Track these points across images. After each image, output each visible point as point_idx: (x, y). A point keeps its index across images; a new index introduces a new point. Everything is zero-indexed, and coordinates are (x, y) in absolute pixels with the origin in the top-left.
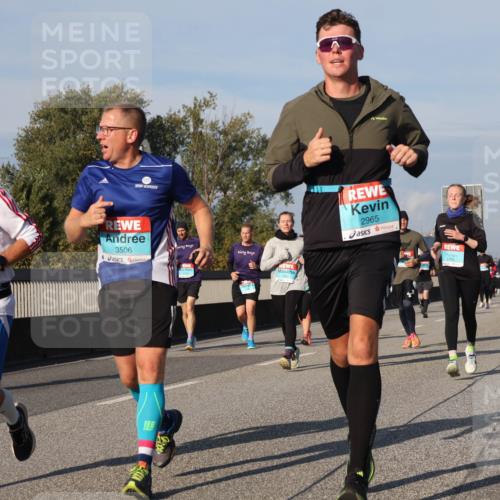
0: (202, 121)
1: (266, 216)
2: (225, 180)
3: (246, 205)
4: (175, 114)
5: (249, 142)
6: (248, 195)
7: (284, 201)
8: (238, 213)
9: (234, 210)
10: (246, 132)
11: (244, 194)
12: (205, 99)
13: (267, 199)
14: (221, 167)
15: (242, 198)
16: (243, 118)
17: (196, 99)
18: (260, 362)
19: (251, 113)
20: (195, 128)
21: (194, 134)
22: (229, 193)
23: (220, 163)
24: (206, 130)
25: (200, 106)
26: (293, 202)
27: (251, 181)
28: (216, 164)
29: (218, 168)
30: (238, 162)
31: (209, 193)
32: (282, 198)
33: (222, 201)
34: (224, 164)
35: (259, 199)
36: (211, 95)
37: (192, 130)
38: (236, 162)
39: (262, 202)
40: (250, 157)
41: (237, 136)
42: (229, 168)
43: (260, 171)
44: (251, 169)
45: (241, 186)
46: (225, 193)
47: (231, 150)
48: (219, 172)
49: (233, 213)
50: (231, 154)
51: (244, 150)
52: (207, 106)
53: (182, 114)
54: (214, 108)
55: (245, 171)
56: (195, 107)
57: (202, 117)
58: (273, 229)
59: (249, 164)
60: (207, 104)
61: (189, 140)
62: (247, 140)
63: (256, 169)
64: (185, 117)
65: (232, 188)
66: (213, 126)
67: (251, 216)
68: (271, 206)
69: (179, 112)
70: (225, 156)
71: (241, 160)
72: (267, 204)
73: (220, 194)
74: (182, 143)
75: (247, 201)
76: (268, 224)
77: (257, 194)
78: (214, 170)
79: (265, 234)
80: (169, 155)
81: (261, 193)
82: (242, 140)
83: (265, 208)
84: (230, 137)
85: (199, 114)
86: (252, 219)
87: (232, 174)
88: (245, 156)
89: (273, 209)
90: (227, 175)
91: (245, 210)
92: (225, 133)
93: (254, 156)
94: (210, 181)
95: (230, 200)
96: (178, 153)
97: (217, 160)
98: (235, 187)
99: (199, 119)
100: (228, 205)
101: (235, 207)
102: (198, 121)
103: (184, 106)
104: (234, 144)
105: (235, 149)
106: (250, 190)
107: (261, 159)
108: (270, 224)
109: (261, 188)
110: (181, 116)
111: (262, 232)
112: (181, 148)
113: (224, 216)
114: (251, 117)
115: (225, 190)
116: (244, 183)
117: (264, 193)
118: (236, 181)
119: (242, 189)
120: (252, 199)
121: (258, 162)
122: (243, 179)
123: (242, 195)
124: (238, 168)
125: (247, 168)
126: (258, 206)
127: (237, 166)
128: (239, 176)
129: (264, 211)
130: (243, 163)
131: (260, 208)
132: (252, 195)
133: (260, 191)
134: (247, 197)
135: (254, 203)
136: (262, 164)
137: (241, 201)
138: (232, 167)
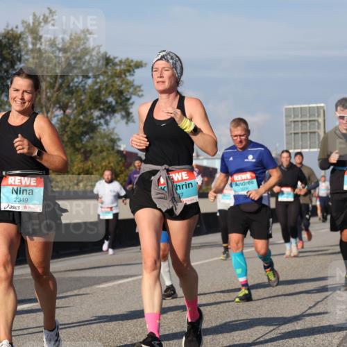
1: (106, 136)
2: (64, 99)
3: (85, 124)
6: (88, 113)
7: (125, 120)
8: (77, 132)
9: (74, 129)
11: (83, 112)
12: (44, 16)
13: (108, 117)
14: (61, 85)
15: (81, 117)
17: (34, 15)
18: (99, 284)
22: (68, 111)
23: (59, 81)
26: (134, 122)
27: (91, 99)
28: (55, 82)
29: (57, 85)
30: (78, 79)
31: (47, 112)
32: (123, 117)
33: (61, 120)
34: (63, 82)
35: (99, 118)
36: (51, 11)
38: (76, 80)
39: (102, 121)
40: (90, 75)
42: (68, 86)
43: (99, 90)
44: (91, 87)
45: (80, 104)
46: (64, 112)
48: (59, 90)
49: (73, 133)
53: (20, 30)
55: (84, 89)
58: (113, 149)
59: (90, 81)
60: (46, 20)
63: (96, 87)
64: (23, 33)
65: (72, 106)
67: (91, 135)
68: (112, 124)
69: (17, 27)
71: (80, 79)
72: (107, 123)
73: (59, 113)
74: (20, 60)
75: (87, 120)
76: (108, 144)
77: (97, 113)
78: (53, 87)
79: (105, 154)
81: (102, 112)
83: (105, 127)
85: (37, 30)
86: (92, 138)
87: (71, 92)
89: (114, 129)
90: (67, 93)
91: (85, 129)
94: (49, 99)
95: (69, 118)
98: (75, 105)
100: (68, 124)
101: (74, 126)
103: (23, 22)
106: (90, 108)
107: (101, 77)
108: (111, 144)
109: (102, 107)
110: (19, 32)
111: (101, 151)
112: (19, 65)
113: (63, 135)
115: (64, 108)
116: (84, 102)
117: (104, 111)
118: (76, 100)
119: (81, 107)
120: (92, 118)
121: (98, 80)
122: (83, 97)
123: (81, 114)
124: (77, 86)
125: (87, 87)
126: (98, 126)
127: (76, 84)
128: (79, 94)
129: (104, 130)
130: (82, 81)
131: (100, 127)
132: (92, 113)
133: (100, 110)
134: (86, 116)
135: (95, 122)
136: (102, 82)
137: (80, 120)
138: (71, 85)
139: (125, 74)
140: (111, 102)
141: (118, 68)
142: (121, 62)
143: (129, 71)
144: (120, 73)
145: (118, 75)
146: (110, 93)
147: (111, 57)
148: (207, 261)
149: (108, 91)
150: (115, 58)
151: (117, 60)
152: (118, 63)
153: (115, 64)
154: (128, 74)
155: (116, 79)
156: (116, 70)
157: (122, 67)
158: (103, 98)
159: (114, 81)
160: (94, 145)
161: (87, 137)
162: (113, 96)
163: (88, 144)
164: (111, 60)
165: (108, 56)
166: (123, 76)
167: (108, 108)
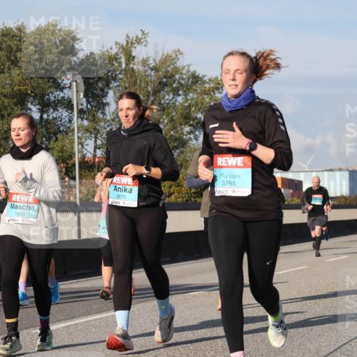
0: (134, 57)
3: (176, 139)
4: (107, 51)
5: (180, 78)
6: (179, 129)
10: (176, 68)
11: (174, 128)
12: (137, 37)
15: (172, 133)
16: (173, 55)
17: (128, 37)
19: (181, 50)
20: (127, 65)
21: (125, 70)
23: (152, 98)
24: (137, 67)
25: (132, 43)
27: (182, 115)
29: (149, 103)
30: (169, 97)
34: (155, 99)
35: (190, 133)
36: (143, 33)
37: (124, 66)
38: (167, 97)
39: (192, 136)
40: (180, 92)
41: (167, 72)
42: (160, 104)
44: (182, 104)
45: (172, 120)
47: (162, 85)
50: (162, 89)
51: (174, 85)
52: (138, 43)
53: (114, 51)
54: (145, 46)
55: (175, 106)
56: (127, 44)
57: (134, 54)
59: (180, 99)
60: (138, 41)
61: (121, 76)
62: (177, 76)
63: (186, 104)
64: (117, 54)
66: (145, 62)
67: (182, 149)
69: (111, 49)
70: (156, 92)
71: (171, 96)
74: (115, 79)
75: (177, 135)
77: (187, 129)
80: (102, 90)
81: (191, 128)
82: (172, 76)
83: (194, 142)
84: (160, 73)
85: (131, 51)
86: (182, 152)
88: (176, 92)
91: (175, 144)
92: (155, 69)
93: (185, 91)
96: (110, 89)
97: (149, 96)
98: (166, 121)
99: (130, 55)
102: (130, 58)
103: (116, 43)
104: (164, 80)
105: (166, 85)
106: (181, 124)
107: (191, 94)
109: (191, 123)
110: (113, 53)
112: (113, 84)
114: (181, 54)
116: (175, 118)
117: (194, 128)
118: (167, 116)
119: (173, 123)
120: (183, 133)
121: (189, 98)
122: (174, 114)
123: (173, 130)
124: (168, 104)
125: (177, 104)
126: (188, 140)
127: (168, 101)
128: (170, 111)
129: (194, 145)
130: (173, 98)
131: (190, 142)
132: (182, 129)
133: (190, 125)
134: (177, 131)
135: (185, 137)
136: (192, 99)
137: (172, 136)
138: (163, 102)
139: (213, 91)
140: (200, 118)
141: (207, 86)
142: (210, 80)
143: (217, 89)
144: (209, 90)
145: (207, 92)
146: (199, 109)
147: (200, 76)
148: (293, 270)
149: (197, 108)
150: (204, 76)
151: (206, 79)
152: (207, 81)
153: (204, 82)
154: (216, 92)
155: (205, 96)
156: (206, 87)
157: (211, 85)
158: (192, 114)
159: (203, 98)
160: (184, 159)
161: (178, 151)
162: (202, 113)
163: (179, 158)
164: (200, 78)
165: (197, 74)
166: (212, 93)
167: (197, 123)
